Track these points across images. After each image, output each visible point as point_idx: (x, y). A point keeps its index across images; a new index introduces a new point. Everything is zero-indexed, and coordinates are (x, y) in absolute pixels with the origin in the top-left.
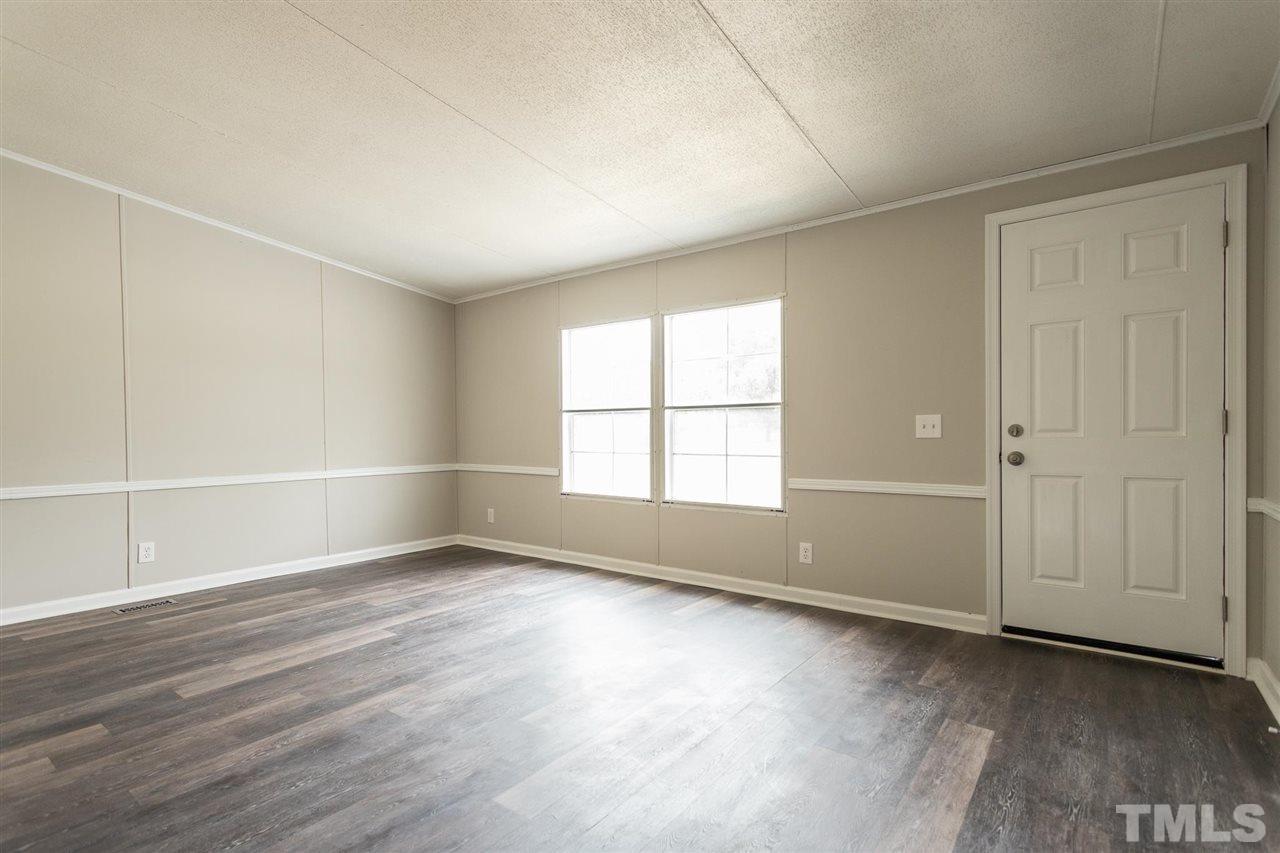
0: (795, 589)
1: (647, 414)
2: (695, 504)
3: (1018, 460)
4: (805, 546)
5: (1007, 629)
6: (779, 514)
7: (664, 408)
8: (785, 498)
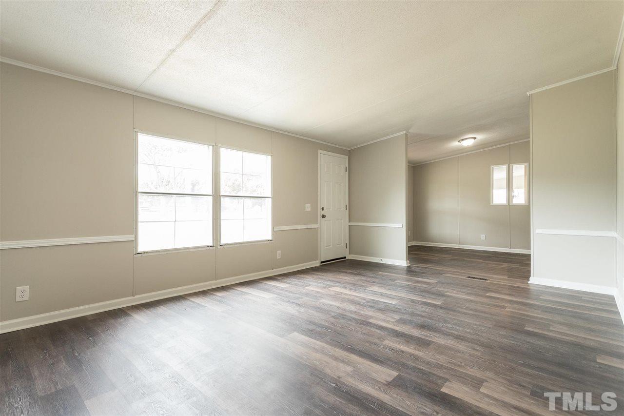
0: (276, 270)
1: (211, 198)
2: (236, 244)
3: (323, 216)
4: (279, 252)
5: (322, 262)
6: (271, 242)
7: (220, 196)
8: (273, 235)
